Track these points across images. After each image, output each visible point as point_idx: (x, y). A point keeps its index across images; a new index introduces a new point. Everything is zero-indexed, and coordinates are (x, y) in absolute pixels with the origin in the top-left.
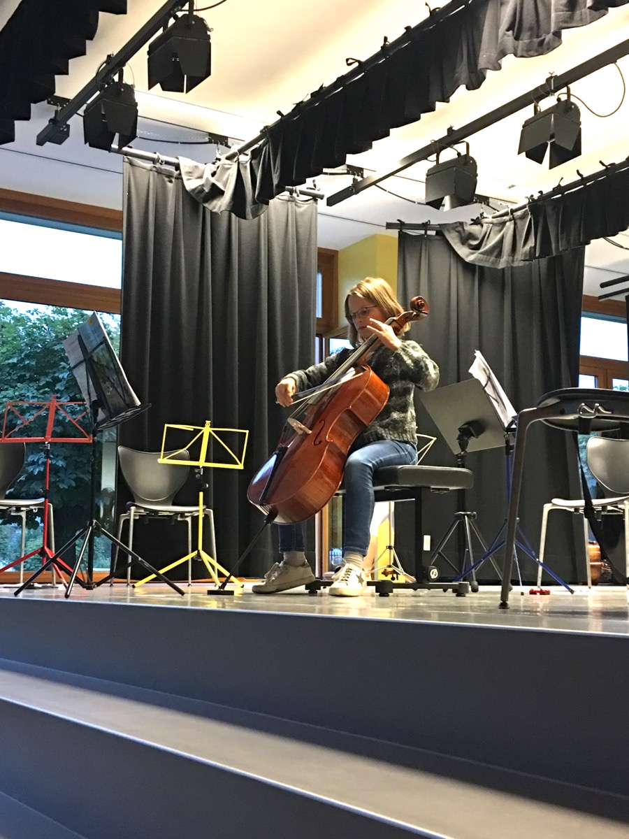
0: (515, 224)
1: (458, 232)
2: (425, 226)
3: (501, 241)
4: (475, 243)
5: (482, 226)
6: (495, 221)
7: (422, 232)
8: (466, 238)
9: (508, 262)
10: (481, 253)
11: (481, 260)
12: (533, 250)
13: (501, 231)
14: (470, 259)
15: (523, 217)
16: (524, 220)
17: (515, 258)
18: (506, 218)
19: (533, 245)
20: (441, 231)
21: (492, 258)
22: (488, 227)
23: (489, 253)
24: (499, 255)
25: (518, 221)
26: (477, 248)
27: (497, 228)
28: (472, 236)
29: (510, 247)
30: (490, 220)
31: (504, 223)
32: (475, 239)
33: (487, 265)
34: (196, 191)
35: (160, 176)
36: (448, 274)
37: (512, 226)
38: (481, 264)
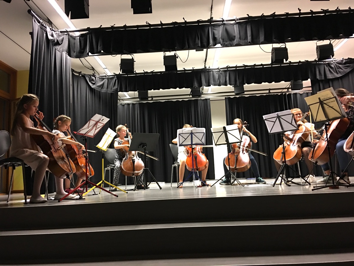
0: (108, 80)
1: (89, 78)
2: (80, 73)
3: (103, 84)
4: (94, 82)
5: (95, 78)
6: (100, 77)
7: (78, 75)
8: (91, 80)
9: (106, 91)
10: (97, 86)
11: (96, 88)
12: (117, 89)
13: (102, 81)
14: (93, 86)
15: (112, 78)
16: (111, 80)
17: (108, 90)
18: (105, 77)
19: (117, 88)
20: (84, 76)
21: (100, 89)
22: (98, 79)
23: (99, 86)
24: (102, 88)
25: (109, 79)
26: (94, 84)
27: (100, 80)
28: (93, 80)
29: (107, 86)
30: (98, 76)
31: (104, 79)
32: (94, 81)
33: (99, 90)
34: (53, 40)
35: (42, 29)
36: (86, 89)
37: (107, 80)
38: (97, 89)
